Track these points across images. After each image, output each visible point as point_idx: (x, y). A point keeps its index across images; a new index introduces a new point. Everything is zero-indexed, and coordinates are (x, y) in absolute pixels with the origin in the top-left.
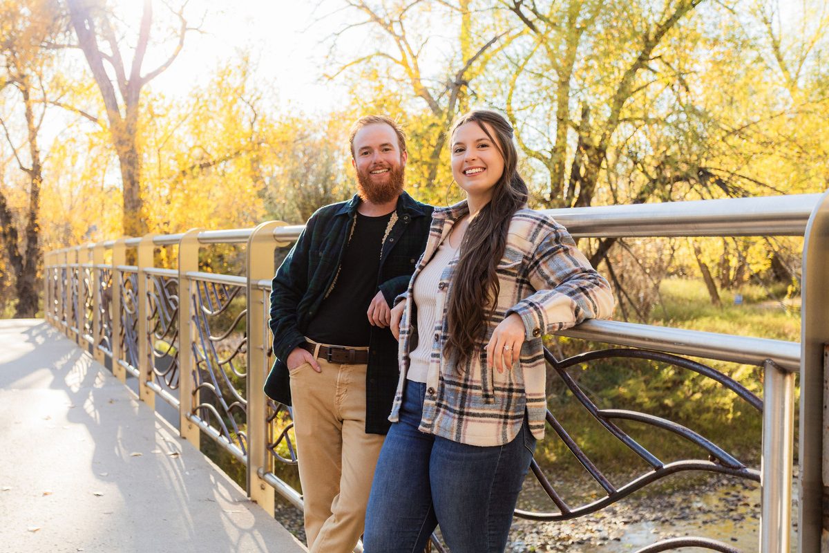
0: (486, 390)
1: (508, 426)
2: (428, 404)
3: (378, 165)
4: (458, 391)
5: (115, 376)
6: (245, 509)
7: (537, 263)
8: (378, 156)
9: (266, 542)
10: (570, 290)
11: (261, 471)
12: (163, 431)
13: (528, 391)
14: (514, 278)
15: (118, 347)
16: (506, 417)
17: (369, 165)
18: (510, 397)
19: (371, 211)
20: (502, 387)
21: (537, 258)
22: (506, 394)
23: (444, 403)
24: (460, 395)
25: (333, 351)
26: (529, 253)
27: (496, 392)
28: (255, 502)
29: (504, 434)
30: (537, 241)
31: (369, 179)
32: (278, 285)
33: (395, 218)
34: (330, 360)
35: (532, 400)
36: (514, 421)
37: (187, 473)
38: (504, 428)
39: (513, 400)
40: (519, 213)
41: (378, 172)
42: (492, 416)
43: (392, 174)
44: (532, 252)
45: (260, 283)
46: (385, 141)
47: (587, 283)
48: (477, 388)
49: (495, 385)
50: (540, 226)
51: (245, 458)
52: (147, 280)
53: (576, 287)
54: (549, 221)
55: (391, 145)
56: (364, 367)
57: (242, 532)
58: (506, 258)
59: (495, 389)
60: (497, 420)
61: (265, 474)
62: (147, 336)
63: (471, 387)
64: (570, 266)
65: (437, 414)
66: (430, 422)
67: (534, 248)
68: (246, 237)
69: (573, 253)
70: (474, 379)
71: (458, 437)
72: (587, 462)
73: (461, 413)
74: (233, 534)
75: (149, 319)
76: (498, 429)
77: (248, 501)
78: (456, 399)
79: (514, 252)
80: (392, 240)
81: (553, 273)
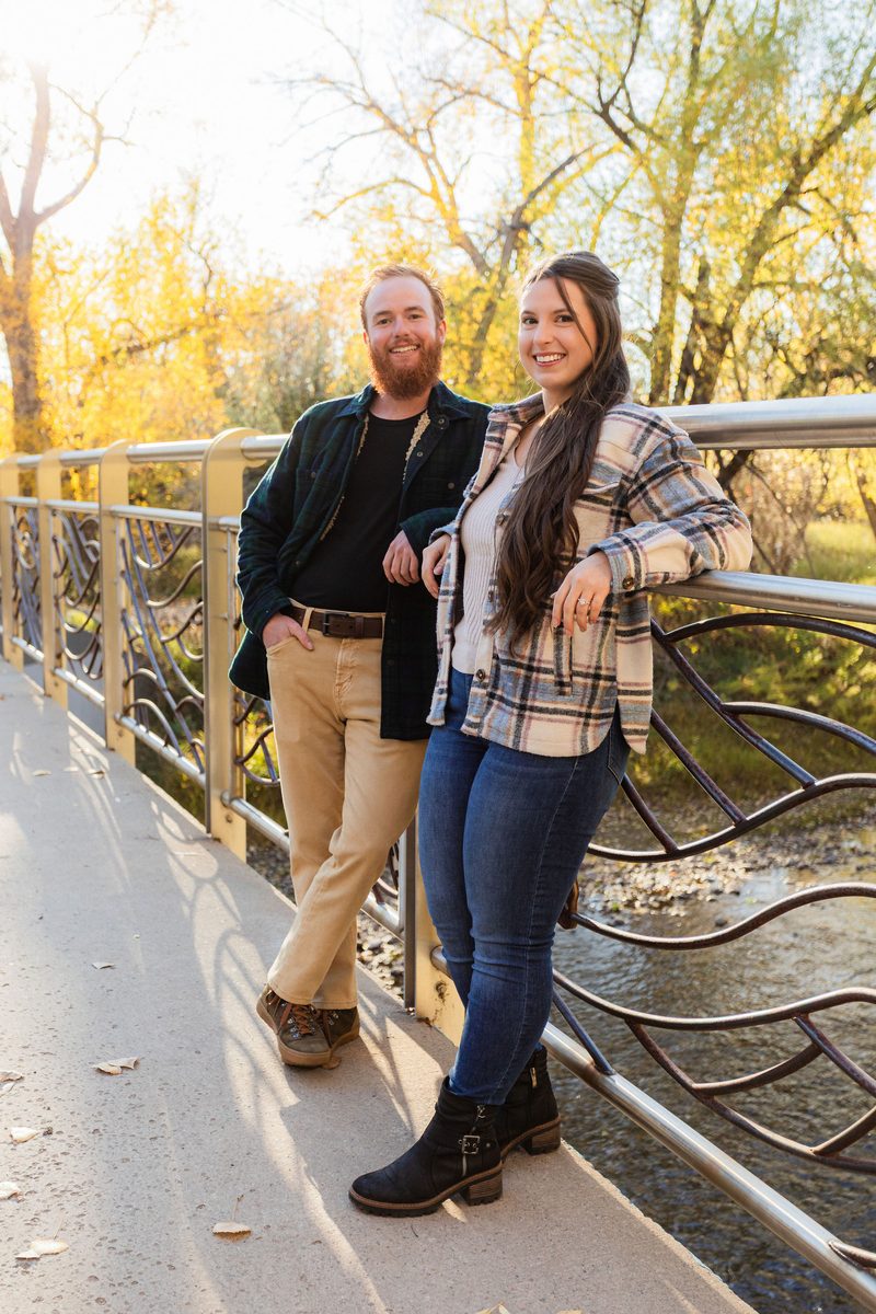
0: (560, 675)
1: (590, 728)
2: (476, 694)
3: (402, 339)
4: (518, 675)
5: (8, 661)
6: (203, 850)
7: (642, 487)
8: (402, 326)
9: (234, 897)
10: (690, 525)
11: (227, 796)
12: (80, 740)
13: (621, 678)
14: (608, 508)
15: (11, 618)
16: (588, 716)
17: (388, 340)
18: (595, 687)
19: (389, 411)
20: (584, 670)
21: (643, 479)
22: (589, 681)
23: (499, 692)
24: (521, 681)
25: (331, 619)
26: (631, 472)
27: (575, 679)
28: (218, 840)
29: (584, 740)
30: (644, 453)
31: (388, 360)
32: (250, 520)
33: (425, 421)
34: (327, 632)
35: (626, 693)
36: (599, 722)
37: (118, 800)
38: (584, 731)
39: (599, 692)
40: (617, 408)
41: (402, 350)
42: (567, 713)
43: (422, 354)
44: (636, 470)
45: (222, 521)
46: (412, 304)
47: (715, 518)
48: (547, 671)
49: (575, 669)
50: (648, 431)
51: (203, 778)
52: (52, 519)
53: (698, 522)
54: (662, 424)
55: (421, 310)
56: (377, 643)
57: (200, 882)
58: (595, 478)
59: (573, 674)
60: (574, 719)
61: (232, 800)
62: (53, 601)
63: (539, 670)
64: (693, 495)
65: (488, 709)
66: (478, 720)
67: (640, 463)
68: (201, 453)
69: (697, 474)
70: (544, 658)
71: (516, 743)
72: (705, 778)
73: (523, 708)
74: (186, 885)
75: (56, 576)
76: (575, 732)
77: (208, 839)
78: (516, 686)
79: (607, 469)
80: (420, 454)
81: (667, 504)
